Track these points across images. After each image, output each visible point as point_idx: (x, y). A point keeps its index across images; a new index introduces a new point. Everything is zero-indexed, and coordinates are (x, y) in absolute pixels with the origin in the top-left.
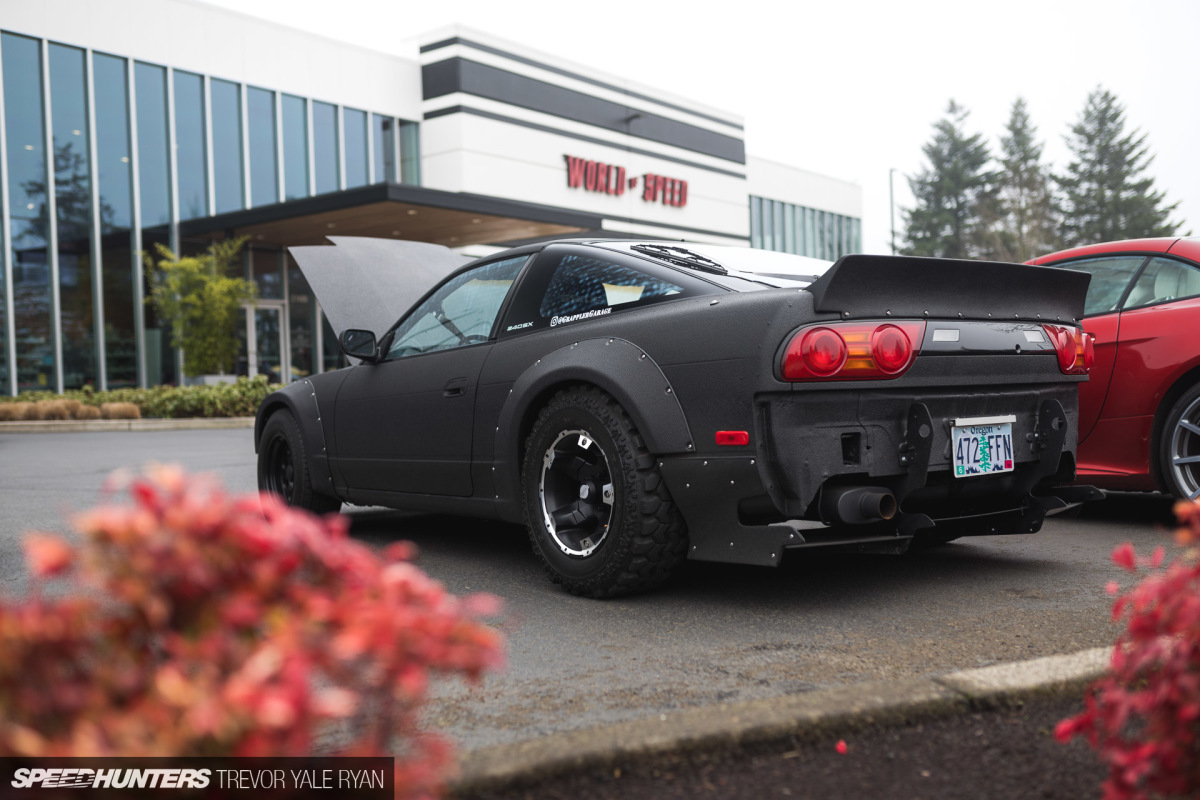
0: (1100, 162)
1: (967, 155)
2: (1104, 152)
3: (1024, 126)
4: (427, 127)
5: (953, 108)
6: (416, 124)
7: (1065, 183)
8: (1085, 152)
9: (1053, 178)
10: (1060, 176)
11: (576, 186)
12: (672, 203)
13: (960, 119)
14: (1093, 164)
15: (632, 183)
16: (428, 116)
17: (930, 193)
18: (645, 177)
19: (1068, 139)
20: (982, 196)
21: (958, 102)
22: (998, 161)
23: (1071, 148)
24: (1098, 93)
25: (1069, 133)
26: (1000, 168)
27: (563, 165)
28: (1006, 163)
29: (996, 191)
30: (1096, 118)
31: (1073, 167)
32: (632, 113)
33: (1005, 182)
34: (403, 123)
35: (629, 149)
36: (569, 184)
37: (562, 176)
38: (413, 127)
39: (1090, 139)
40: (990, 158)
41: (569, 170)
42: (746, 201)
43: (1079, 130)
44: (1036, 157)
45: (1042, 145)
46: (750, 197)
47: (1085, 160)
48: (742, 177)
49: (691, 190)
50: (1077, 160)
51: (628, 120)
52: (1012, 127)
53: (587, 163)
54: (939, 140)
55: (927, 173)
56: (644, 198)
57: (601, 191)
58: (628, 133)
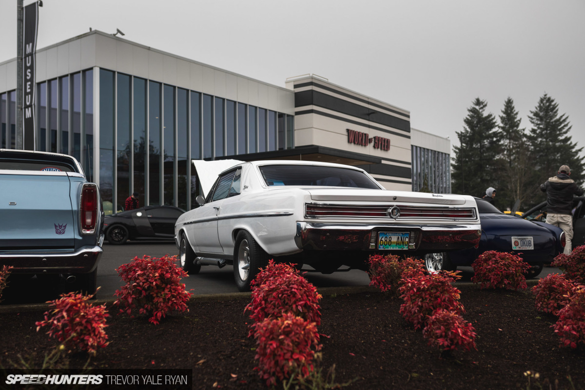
0: (546, 129)
1: (485, 124)
2: (548, 125)
3: (512, 112)
4: (297, 118)
5: (478, 102)
6: (293, 116)
7: (529, 138)
8: (539, 124)
9: (525, 136)
10: (528, 134)
11: (351, 143)
12: (384, 150)
13: (482, 108)
14: (542, 130)
15: (370, 141)
16: (297, 113)
17: (468, 141)
18: (375, 138)
19: (532, 118)
20: (492, 143)
21: (481, 100)
22: (499, 127)
23: (533, 123)
24: (545, 98)
25: (531, 115)
26: (500, 130)
27: (346, 133)
28: (502, 128)
29: (499, 141)
30: (544, 109)
31: (533, 131)
32: (371, 112)
33: (502, 137)
34: (288, 115)
35: (369, 126)
36: (349, 142)
37: (346, 138)
38: (291, 117)
39: (541, 119)
40: (496, 126)
41: (349, 136)
42: (410, 148)
43: (536, 114)
44: (517, 126)
45: (520, 121)
46: (412, 146)
47: (539, 128)
48: (409, 137)
49: (391, 143)
50: (536, 128)
51: (369, 114)
52: (505, 112)
53: (355, 132)
54: (471, 117)
55: (467, 132)
56: (374, 147)
57: (360, 145)
58: (369, 120)
